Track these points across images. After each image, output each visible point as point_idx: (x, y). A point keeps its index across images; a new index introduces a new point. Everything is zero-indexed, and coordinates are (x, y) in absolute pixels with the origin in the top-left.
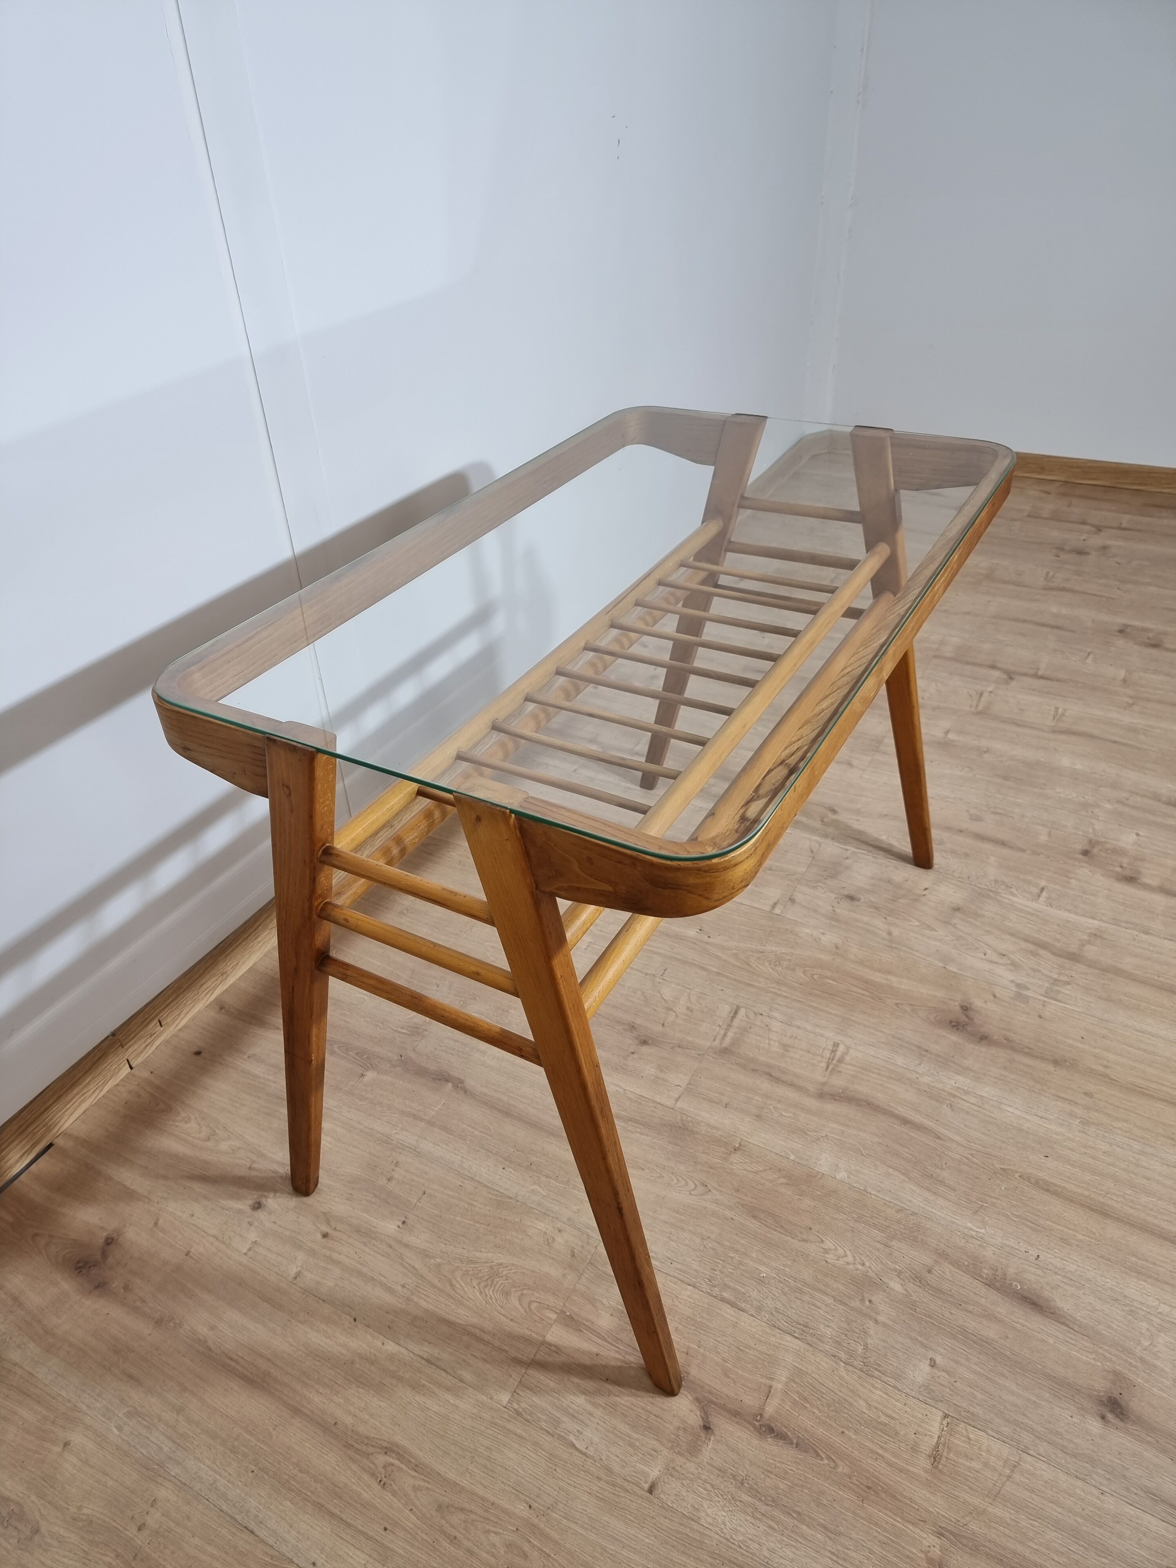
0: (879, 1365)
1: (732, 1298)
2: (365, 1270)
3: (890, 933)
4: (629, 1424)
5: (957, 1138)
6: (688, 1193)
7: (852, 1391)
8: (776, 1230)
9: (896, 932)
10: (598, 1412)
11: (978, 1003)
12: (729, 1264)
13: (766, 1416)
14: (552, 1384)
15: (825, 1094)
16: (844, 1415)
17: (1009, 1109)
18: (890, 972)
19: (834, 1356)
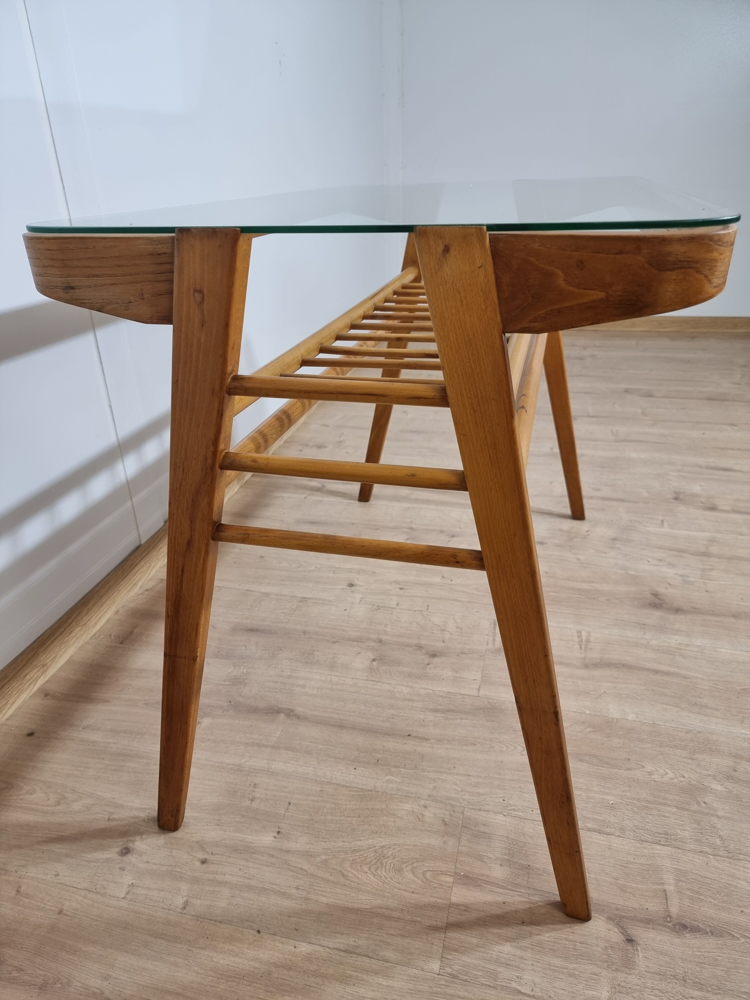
0: (740, 850)
1: (596, 827)
2: (253, 883)
3: (578, 559)
4: (561, 957)
5: (699, 675)
6: (520, 754)
7: (730, 876)
8: (603, 767)
9: (582, 558)
10: (528, 955)
11: (661, 590)
12: (580, 800)
13: (674, 915)
14: (475, 941)
15: (589, 665)
16: (735, 897)
17: (722, 650)
18: (592, 582)
19: (702, 852)
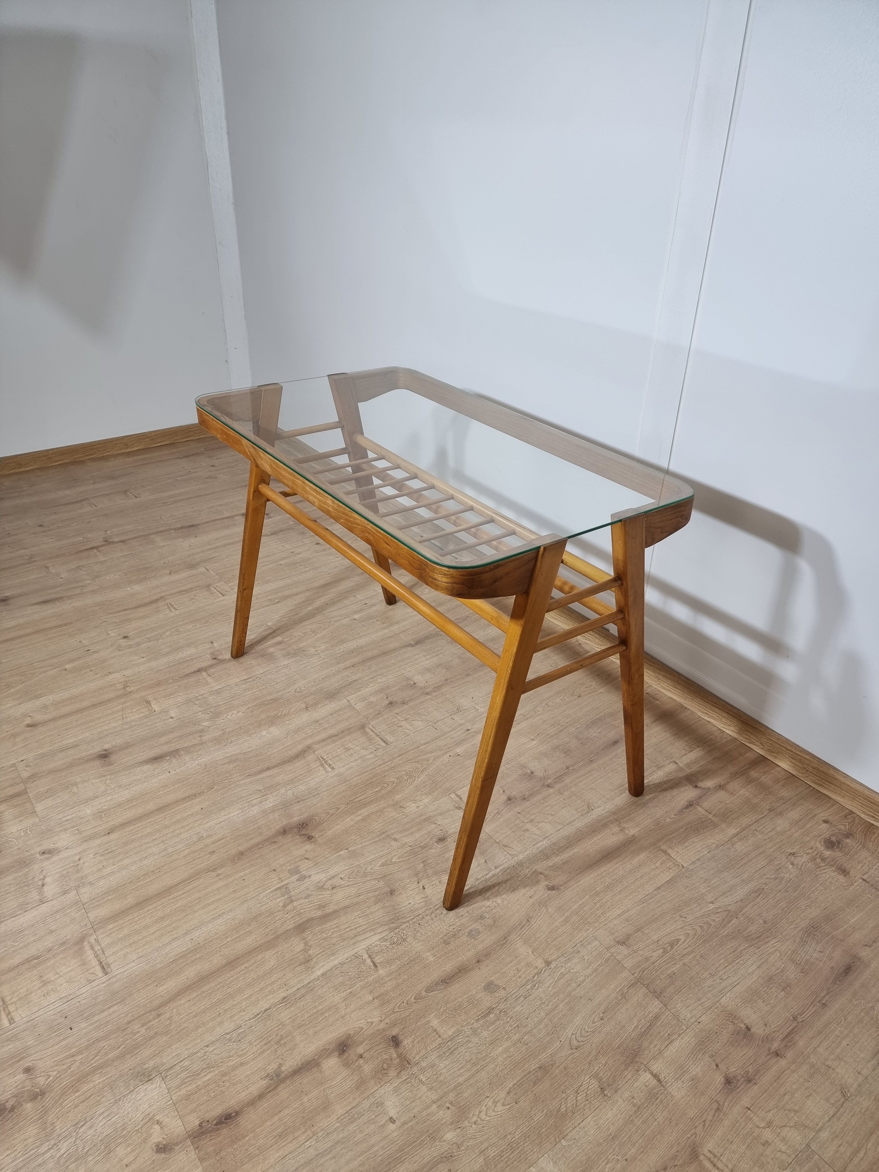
5: (242, 782)
7: (187, 694)
8: (261, 702)
11: (308, 846)
13: (203, 672)
15: (308, 749)
17: (237, 813)
